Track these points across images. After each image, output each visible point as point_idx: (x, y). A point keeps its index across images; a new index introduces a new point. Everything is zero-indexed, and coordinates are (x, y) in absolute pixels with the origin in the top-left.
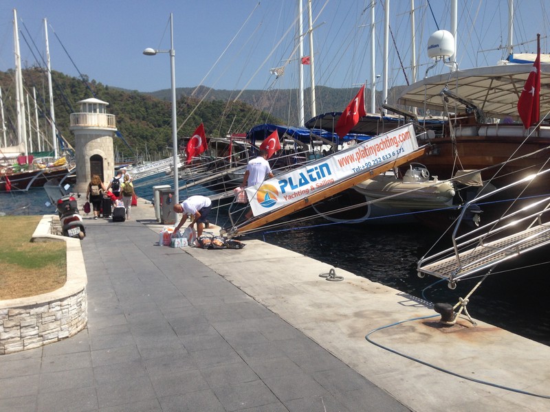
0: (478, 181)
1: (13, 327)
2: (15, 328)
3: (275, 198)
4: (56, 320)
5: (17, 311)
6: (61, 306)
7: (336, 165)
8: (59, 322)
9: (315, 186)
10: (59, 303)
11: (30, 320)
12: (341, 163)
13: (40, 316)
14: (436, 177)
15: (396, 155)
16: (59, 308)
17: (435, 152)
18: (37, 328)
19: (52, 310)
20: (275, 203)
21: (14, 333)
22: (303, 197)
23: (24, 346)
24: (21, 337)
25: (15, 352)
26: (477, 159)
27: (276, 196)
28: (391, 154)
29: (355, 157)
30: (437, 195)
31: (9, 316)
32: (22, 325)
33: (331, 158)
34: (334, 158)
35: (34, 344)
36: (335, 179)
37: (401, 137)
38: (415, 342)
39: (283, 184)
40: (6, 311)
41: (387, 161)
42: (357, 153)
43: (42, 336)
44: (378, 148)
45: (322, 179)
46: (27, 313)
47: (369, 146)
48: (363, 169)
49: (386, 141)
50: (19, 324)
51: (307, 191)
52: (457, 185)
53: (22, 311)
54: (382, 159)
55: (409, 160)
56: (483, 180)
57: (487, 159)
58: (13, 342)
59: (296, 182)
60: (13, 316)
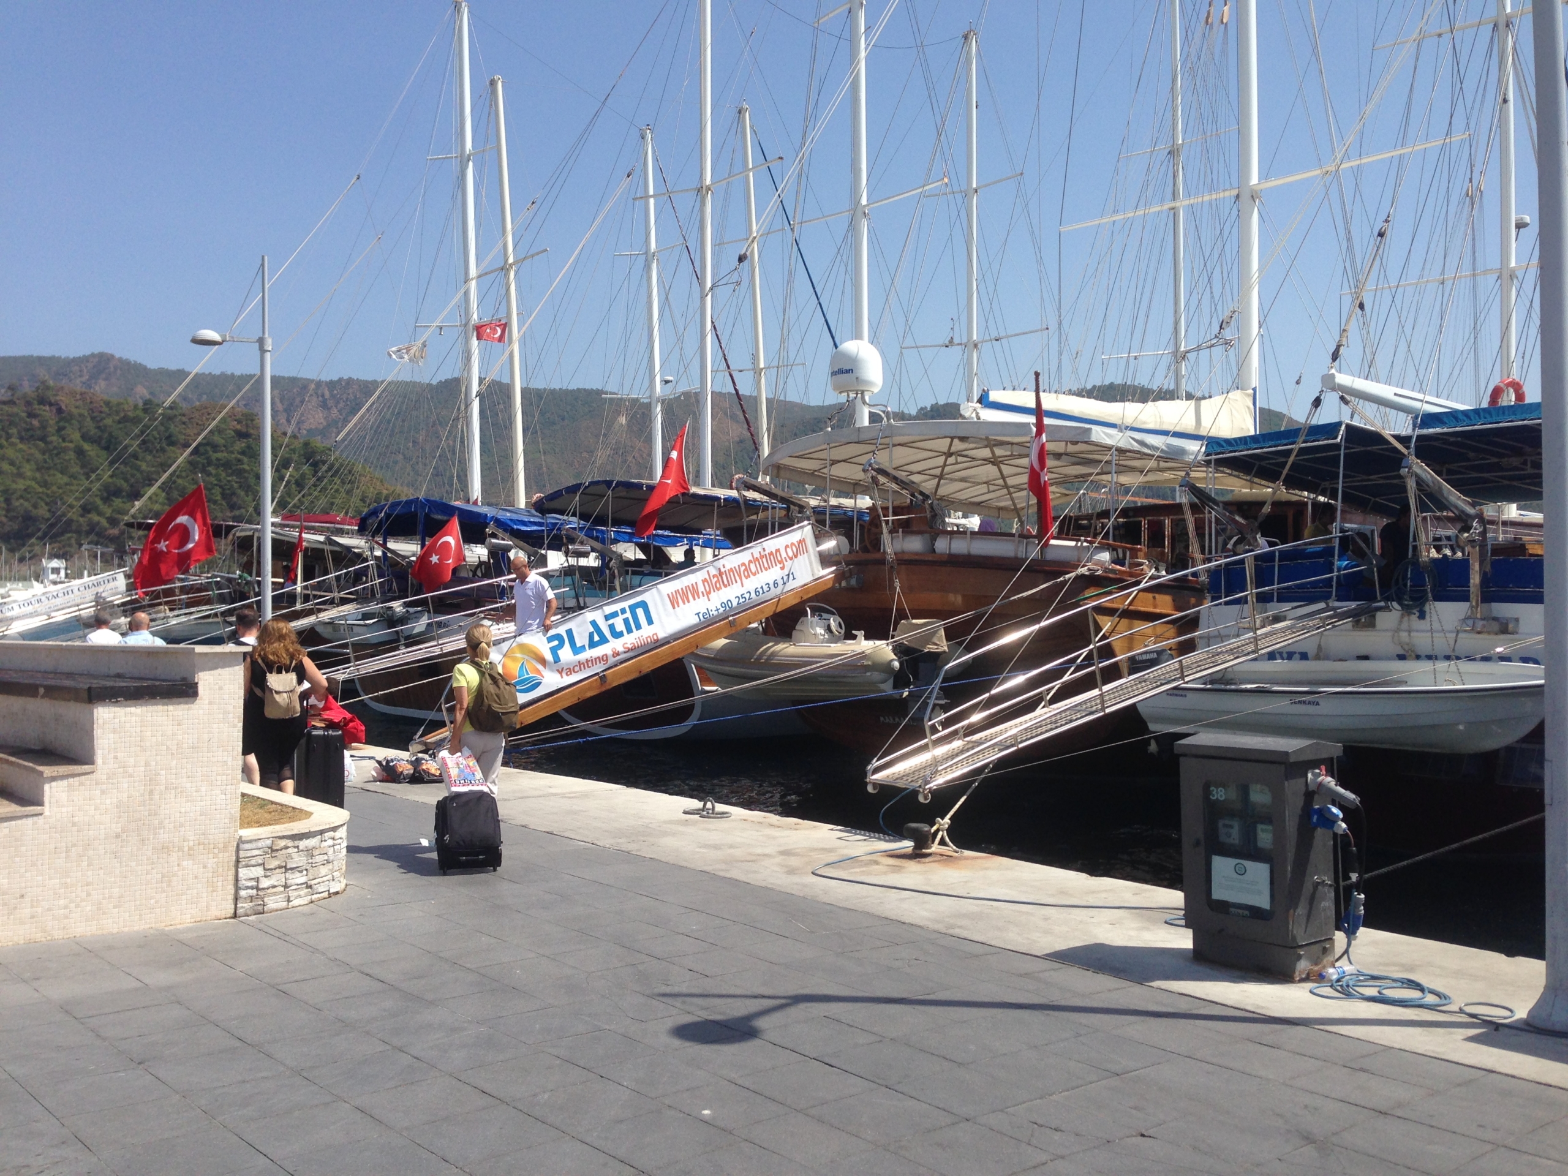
0: (940, 644)
1: (275, 869)
2: (278, 871)
3: (539, 672)
4: (328, 862)
5: (282, 843)
6: (333, 839)
7: (664, 605)
8: (330, 866)
9: (621, 649)
10: (331, 834)
11: (299, 860)
12: (674, 601)
13: (310, 853)
14: (860, 634)
15: (780, 586)
16: (330, 842)
17: (853, 582)
18: (305, 872)
19: (324, 844)
20: (539, 684)
21: (277, 879)
22: (598, 668)
23: (289, 901)
24: (286, 886)
25: (277, 910)
26: (933, 599)
27: (540, 667)
28: (772, 586)
29: (701, 588)
30: (867, 668)
31: (273, 851)
32: (288, 867)
33: (654, 590)
34: (658, 591)
35: (300, 899)
36: (662, 635)
37: (789, 550)
38: (885, 873)
39: (556, 643)
40: (269, 842)
41: (762, 597)
42: (705, 580)
43: (310, 887)
44: (745, 571)
45: (636, 634)
46: (295, 847)
47: (728, 567)
48: (715, 613)
49: (762, 557)
50: (284, 864)
51: (604, 658)
52: (900, 650)
53: (290, 843)
54: (753, 595)
55: (805, 598)
56: (947, 640)
57: (951, 597)
58: (275, 894)
59: (581, 640)
60: (277, 850)
